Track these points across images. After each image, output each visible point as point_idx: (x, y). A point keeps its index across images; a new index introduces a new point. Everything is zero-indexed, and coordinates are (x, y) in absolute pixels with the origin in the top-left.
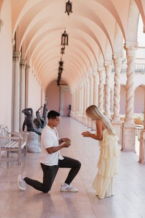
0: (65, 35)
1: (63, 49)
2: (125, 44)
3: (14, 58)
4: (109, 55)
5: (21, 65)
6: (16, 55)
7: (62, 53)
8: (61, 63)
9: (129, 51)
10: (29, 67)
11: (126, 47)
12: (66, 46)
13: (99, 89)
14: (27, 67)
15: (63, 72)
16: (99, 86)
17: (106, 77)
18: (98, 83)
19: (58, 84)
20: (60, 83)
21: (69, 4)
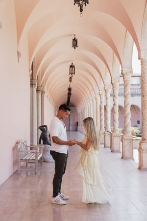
0: (72, 66)
1: (70, 78)
2: (122, 71)
3: (32, 85)
4: (108, 81)
5: (38, 91)
6: (34, 83)
7: (70, 81)
8: (70, 89)
9: (126, 76)
10: (44, 92)
11: (123, 73)
12: (73, 75)
13: (100, 109)
14: (43, 92)
15: (71, 96)
16: (100, 106)
17: (106, 98)
18: (99, 104)
20: (70, 105)
21: (75, 41)
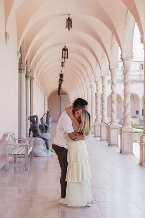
0: (65, 50)
1: (63, 63)
2: (122, 55)
3: (20, 70)
5: (26, 77)
6: (22, 68)
7: (63, 66)
8: (62, 75)
9: (126, 62)
10: (34, 79)
11: (123, 58)
12: (66, 59)
13: (96, 98)
14: (32, 79)
15: (63, 83)
16: (96, 94)
17: (103, 86)
18: (95, 92)
19: (59, 94)
20: (61, 93)
21: (69, 21)
